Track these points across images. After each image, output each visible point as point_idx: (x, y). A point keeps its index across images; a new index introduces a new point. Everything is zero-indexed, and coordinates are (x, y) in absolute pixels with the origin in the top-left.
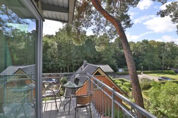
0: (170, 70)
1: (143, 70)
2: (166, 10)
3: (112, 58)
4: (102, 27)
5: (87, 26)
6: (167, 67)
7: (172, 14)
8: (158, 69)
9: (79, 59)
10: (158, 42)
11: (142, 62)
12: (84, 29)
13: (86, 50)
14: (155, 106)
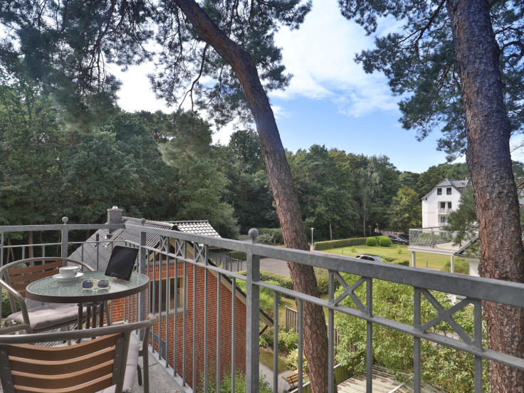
0: (381, 234)
1: (316, 239)
2: (376, 52)
3: (222, 200)
4: (188, 75)
5: (126, 61)
6: (375, 227)
7: (388, 66)
8: (353, 234)
9: (87, 202)
10: (351, 155)
11: (313, 214)
12: (113, 69)
13: (121, 166)
14: (352, 341)
